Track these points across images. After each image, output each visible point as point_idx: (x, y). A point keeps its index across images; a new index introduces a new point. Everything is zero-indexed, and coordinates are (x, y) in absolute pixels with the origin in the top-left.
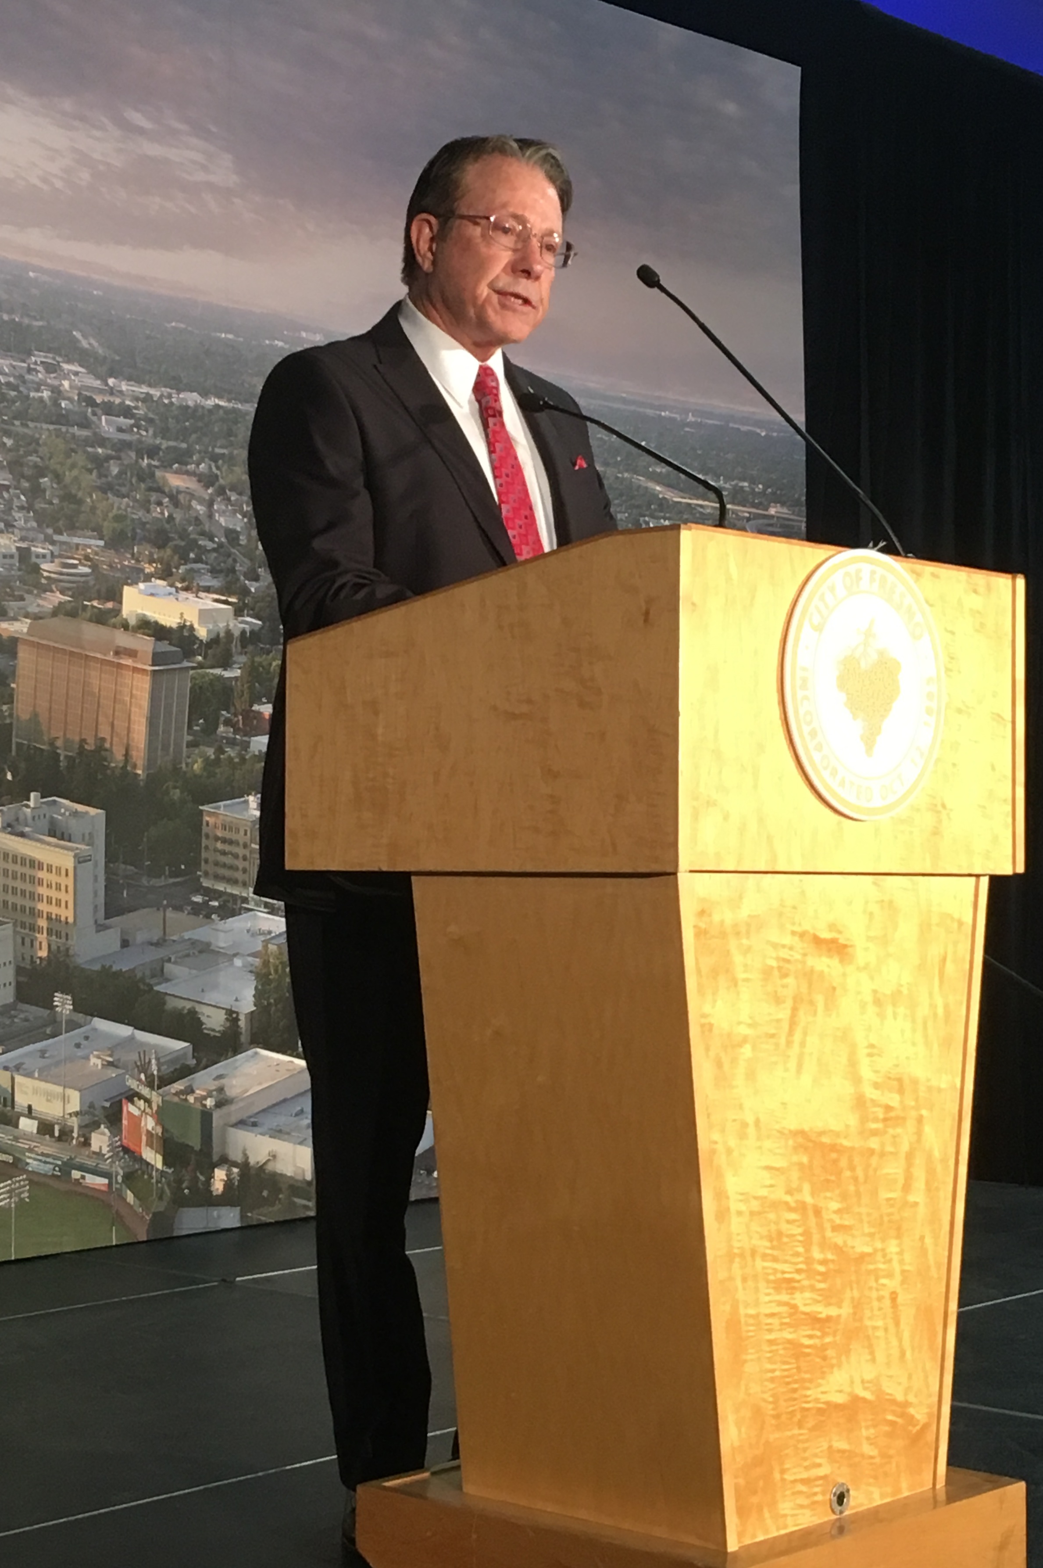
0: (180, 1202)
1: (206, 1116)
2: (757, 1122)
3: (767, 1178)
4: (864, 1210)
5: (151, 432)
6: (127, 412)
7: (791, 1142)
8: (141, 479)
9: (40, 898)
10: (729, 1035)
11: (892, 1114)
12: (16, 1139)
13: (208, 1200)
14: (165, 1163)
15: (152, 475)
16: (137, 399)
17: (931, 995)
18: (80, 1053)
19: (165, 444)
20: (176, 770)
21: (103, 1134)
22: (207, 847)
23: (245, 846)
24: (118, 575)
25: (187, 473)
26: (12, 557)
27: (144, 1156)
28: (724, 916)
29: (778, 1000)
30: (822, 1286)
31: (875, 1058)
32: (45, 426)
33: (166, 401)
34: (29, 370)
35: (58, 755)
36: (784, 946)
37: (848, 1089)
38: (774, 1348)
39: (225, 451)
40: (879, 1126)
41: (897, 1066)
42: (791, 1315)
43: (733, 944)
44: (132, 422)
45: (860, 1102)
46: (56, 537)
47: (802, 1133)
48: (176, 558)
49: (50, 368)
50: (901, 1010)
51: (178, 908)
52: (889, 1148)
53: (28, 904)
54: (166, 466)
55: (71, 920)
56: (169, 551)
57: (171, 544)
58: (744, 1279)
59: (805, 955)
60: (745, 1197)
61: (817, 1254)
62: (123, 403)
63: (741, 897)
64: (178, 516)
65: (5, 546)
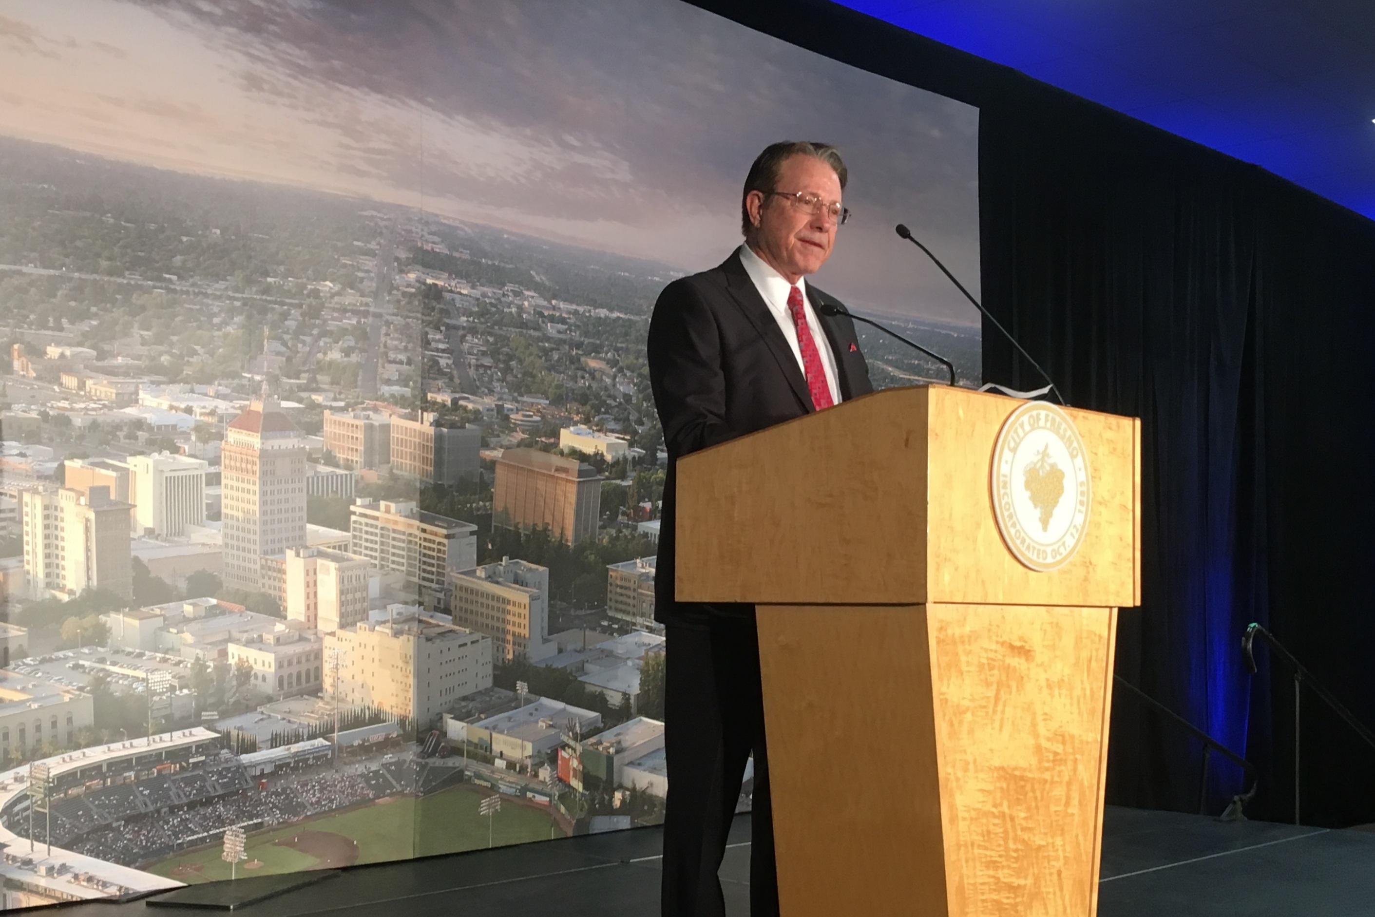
0: (594, 812)
1: (610, 759)
2: (975, 761)
3: (980, 797)
4: (1041, 818)
5: (578, 333)
6: (563, 321)
7: (995, 774)
8: (572, 363)
9: (508, 622)
10: (958, 706)
11: (1059, 757)
12: (493, 772)
13: (610, 811)
14: (584, 788)
15: (579, 360)
16: (569, 313)
17: (1082, 682)
18: (532, 719)
19: (587, 341)
20: (592, 543)
21: (546, 769)
22: (611, 592)
23: (634, 590)
24: (558, 422)
25: (601, 359)
26: (492, 410)
27: (571, 783)
28: (955, 631)
29: (988, 684)
30: (1015, 865)
31: (1048, 722)
32: (513, 330)
33: (587, 314)
34: (504, 295)
35: (520, 533)
36: (991, 650)
37: (1031, 742)
38: (985, 904)
39: (624, 345)
40: (1051, 764)
41: (1061, 727)
42: (996, 884)
43: (960, 648)
44: (566, 327)
45: (1038, 749)
46: (519, 398)
47: (1002, 768)
48: (593, 412)
49: (517, 294)
50: (1064, 691)
51: (594, 629)
52: (1056, 779)
53: (500, 625)
54: (587, 354)
55: (527, 636)
56: (588, 407)
57: (590, 402)
58: (967, 861)
59: (1004, 656)
60: (968, 809)
61: (1012, 845)
62: (561, 315)
63: (965, 619)
64: (595, 385)
65: (488, 404)
